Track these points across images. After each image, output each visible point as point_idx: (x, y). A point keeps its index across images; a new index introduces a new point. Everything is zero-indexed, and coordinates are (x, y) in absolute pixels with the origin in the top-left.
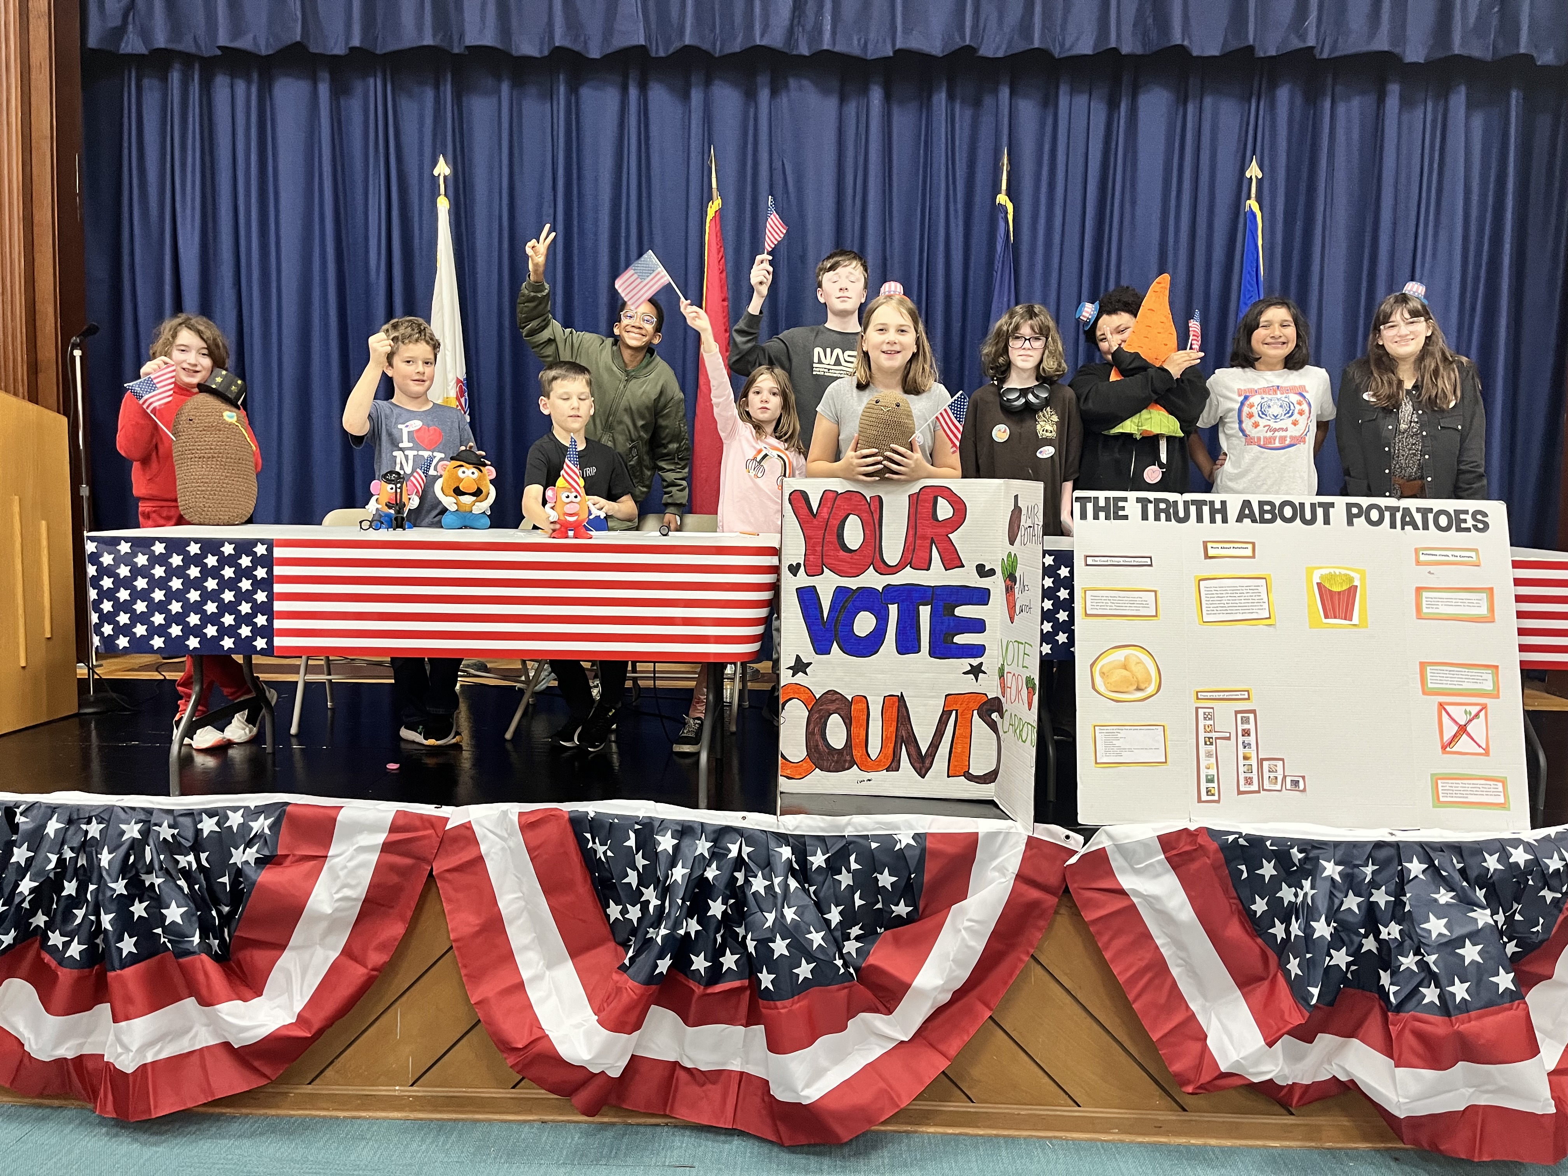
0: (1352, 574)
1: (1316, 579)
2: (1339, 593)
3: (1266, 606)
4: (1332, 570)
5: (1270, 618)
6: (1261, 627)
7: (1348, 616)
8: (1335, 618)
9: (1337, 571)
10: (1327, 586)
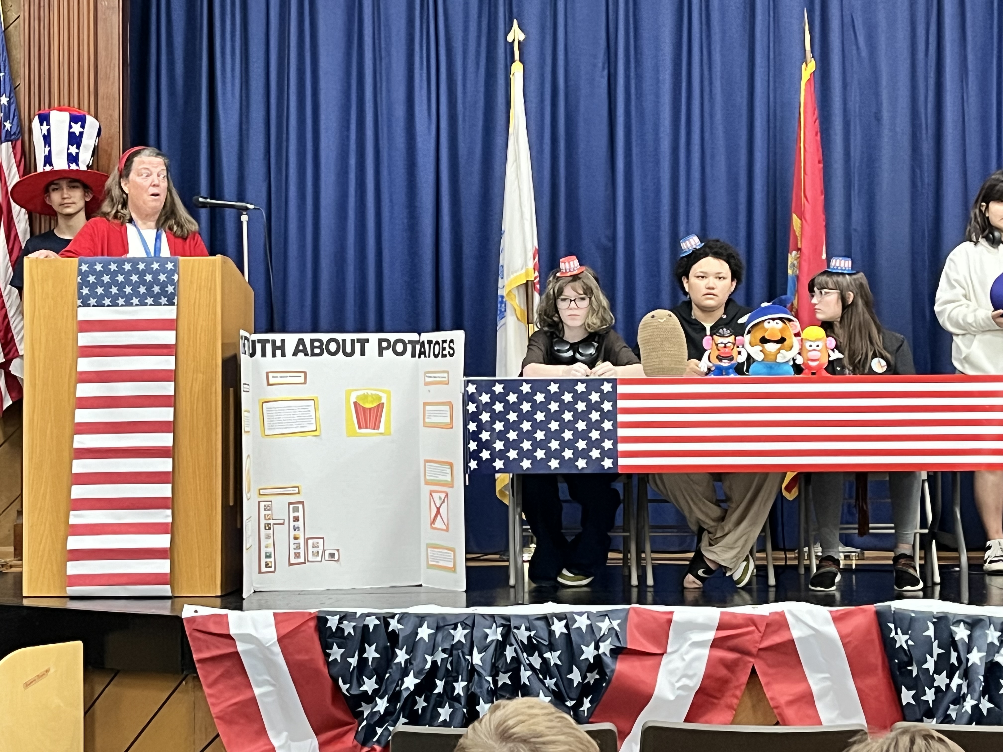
0: (380, 394)
1: (353, 399)
2: (370, 409)
3: (313, 421)
4: (365, 392)
5: (316, 431)
6: (309, 438)
7: (376, 426)
8: (366, 428)
9: (370, 392)
10: (361, 404)
